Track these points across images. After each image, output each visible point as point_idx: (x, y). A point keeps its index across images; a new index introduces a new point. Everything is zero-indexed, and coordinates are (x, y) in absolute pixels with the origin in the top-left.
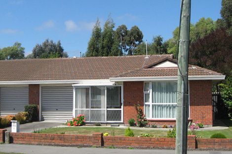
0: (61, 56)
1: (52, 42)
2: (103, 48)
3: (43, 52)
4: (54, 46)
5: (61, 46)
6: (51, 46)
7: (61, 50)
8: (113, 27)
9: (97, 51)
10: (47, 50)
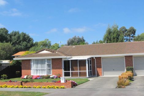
0: (84, 44)
1: (78, 37)
2: (114, 38)
3: (73, 42)
4: (80, 39)
5: (84, 39)
6: (78, 39)
7: (84, 41)
8: (118, 27)
9: (110, 40)
10: (76, 41)
